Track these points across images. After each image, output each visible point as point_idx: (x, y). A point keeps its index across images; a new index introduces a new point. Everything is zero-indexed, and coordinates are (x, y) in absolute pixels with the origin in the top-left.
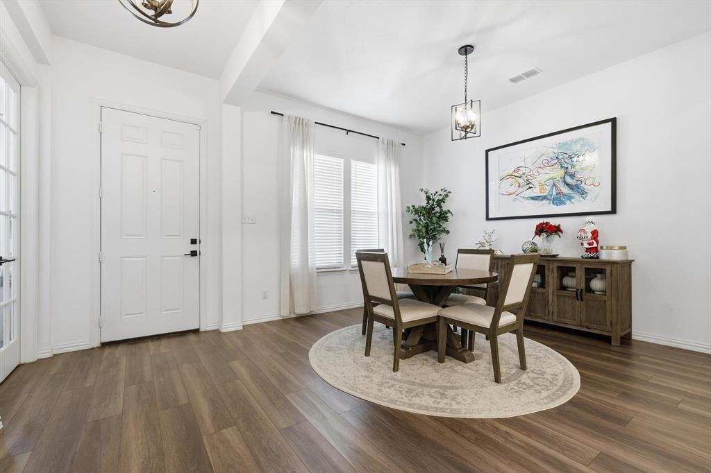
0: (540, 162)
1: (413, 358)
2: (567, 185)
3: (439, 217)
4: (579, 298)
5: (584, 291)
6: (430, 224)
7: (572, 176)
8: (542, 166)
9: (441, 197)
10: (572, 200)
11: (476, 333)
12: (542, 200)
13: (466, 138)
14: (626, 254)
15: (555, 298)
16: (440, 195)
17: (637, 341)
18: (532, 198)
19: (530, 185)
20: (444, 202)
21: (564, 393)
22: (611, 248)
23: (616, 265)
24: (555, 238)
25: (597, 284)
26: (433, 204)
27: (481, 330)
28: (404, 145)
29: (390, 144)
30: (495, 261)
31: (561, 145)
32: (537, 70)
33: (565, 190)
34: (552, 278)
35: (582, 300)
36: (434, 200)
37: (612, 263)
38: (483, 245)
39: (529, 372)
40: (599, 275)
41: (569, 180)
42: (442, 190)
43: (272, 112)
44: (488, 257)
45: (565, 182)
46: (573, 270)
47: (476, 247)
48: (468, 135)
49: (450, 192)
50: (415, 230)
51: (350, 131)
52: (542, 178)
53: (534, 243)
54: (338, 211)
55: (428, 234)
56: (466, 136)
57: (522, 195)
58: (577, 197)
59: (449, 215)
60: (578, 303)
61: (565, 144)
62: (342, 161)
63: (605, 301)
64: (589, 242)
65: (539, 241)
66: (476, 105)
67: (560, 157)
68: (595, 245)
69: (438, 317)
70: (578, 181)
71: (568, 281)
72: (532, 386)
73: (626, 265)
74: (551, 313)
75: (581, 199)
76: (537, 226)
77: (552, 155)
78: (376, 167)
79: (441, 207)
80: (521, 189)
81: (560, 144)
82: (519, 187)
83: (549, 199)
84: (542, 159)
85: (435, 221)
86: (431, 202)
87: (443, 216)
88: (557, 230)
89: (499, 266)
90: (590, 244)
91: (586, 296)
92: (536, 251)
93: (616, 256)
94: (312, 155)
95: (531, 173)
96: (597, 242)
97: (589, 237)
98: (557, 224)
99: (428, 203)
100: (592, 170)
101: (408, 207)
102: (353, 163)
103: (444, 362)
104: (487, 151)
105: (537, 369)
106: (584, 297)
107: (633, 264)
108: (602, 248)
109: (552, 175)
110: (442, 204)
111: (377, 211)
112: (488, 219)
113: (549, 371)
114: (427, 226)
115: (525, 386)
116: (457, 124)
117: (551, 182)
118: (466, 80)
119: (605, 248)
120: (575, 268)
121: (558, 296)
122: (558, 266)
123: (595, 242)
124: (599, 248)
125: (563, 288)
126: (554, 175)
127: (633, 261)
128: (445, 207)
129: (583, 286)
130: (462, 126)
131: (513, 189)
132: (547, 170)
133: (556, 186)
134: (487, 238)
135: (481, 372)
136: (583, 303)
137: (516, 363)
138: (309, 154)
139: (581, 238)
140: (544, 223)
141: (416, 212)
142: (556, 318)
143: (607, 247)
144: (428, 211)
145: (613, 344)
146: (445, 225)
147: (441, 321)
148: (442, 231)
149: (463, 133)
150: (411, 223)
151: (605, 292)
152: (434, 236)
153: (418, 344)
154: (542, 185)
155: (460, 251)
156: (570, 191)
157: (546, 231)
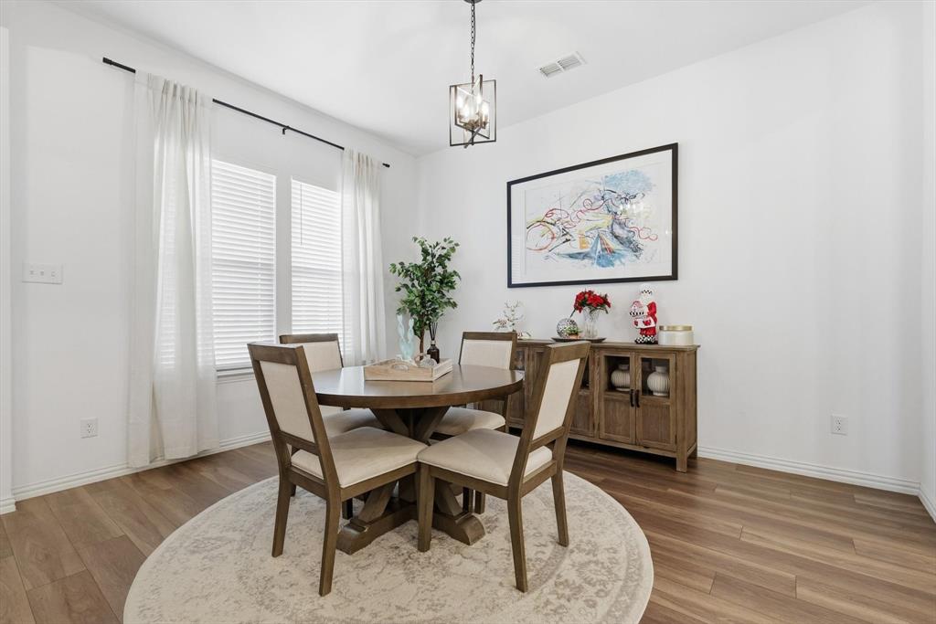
0: (580, 202)
1: (372, 547)
2: (616, 237)
3: (441, 282)
4: (634, 403)
5: (641, 393)
6: (427, 293)
7: (622, 225)
8: (583, 209)
9: (445, 251)
10: (623, 260)
11: (487, 496)
12: (584, 258)
13: (473, 143)
14: (691, 336)
15: (602, 403)
16: (443, 248)
17: (705, 459)
18: (571, 256)
19: (568, 237)
20: (449, 259)
21: (633, 596)
22: (673, 329)
23: (682, 354)
24: (600, 313)
25: (657, 381)
26: (432, 262)
27: (495, 489)
28: (388, 166)
29: (363, 161)
30: (520, 350)
31: (609, 179)
32: (578, 57)
33: (614, 245)
34: (598, 374)
35: (638, 406)
36: (433, 256)
37: (677, 351)
38: (503, 324)
39: (572, 552)
40: (659, 369)
41: (618, 230)
42: (445, 240)
43: (106, 61)
44: (508, 345)
45: (613, 233)
46: (626, 361)
47: (493, 329)
48: (477, 138)
49: (457, 245)
50: (405, 302)
51: (288, 127)
52: (583, 226)
53: (573, 322)
54: (267, 267)
55: (424, 307)
56: (473, 138)
57: (556, 250)
58: (629, 255)
59: (455, 278)
60: (632, 410)
61: (614, 178)
62: (274, 179)
63: (668, 407)
64: (645, 320)
65: (581, 318)
66: (488, 87)
67: (607, 197)
68: (653, 325)
69: (418, 465)
70: (630, 231)
71: (620, 378)
72: (580, 588)
73: (691, 354)
74: (596, 427)
75: (634, 258)
76: (577, 296)
77: (596, 193)
78: (340, 198)
79: (444, 267)
80: (555, 242)
81: (606, 177)
82: (553, 238)
83: (591, 258)
84: (583, 198)
85: (434, 289)
86: (429, 258)
87: (447, 281)
88: (602, 302)
89: (526, 357)
90: (647, 323)
91: (644, 399)
92: (576, 334)
93: (679, 340)
94: (206, 159)
95: (568, 219)
96: (655, 320)
97: (646, 314)
98: (603, 295)
99: (425, 259)
100: (647, 217)
101: (394, 266)
102: (295, 184)
103: (428, 549)
104: (510, 184)
105: (585, 539)
106: (641, 402)
107: (698, 351)
108: (661, 328)
109: (596, 223)
110: (447, 262)
111: (340, 270)
112: (510, 285)
113: (603, 541)
114: (422, 297)
115: (567, 592)
116: (458, 116)
117: (595, 233)
118: (473, 43)
119: (665, 328)
120: (628, 358)
121: (606, 400)
122: (606, 357)
123: (652, 320)
124: (657, 329)
125: (611, 387)
126: (599, 223)
127: (699, 346)
128: (450, 267)
129: (639, 385)
130: (467, 121)
131: (545, 242)
132: (589, 215)
133: (601, 239)
134: (509, 314)
135: (493, 564)
136: (639, 411)
137: (553, 531)
138: (197, 157)
139: (634, 314)
140: (586, 293)
141: (407, 273)
142: (603, 434)
143: (668, 327)
144: (426, 273)
145: (678, 469)
146: (449, 294)
147: (422, 470)
148: (445, 303)
149: (468, 135)
150: (399, 290)
151: (669, 393)
152: (434, 310)
153: (385, 515)
154: (583, 237)
155: (467, 336)
156: (620, 247)
157: (589, 303)
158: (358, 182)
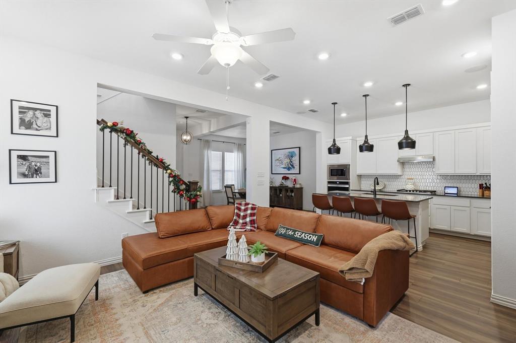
0: (284, 156)
14: (302, 186)
23: (299, 189)
28: (245, 144)
29: (239, 145)
31: (289, 152)
43: (198, 139)
54: (220, 171)
62: (221, 153)
65: (283, 182)
67: (289, 156)
70: (293, 164)
75: (293, 169)
76: (283, 177)
78: (234, 154)
80: (280, 165)
83: (286, 169)
90: (294, 183)
92: (283, 185)
94: (211, 152)
95: (282, 160)
98: (288, 177)
100: (295, 161)
102: (225, 153)
104: (272, 151)
108: (296, 184)
109: (287, 161)
111: (234, 170)
112: (272, 174)
133: (288, 165)
154: (285, 164)
156: (291, 167)
157: (285, 178)
158: (238, 150)
